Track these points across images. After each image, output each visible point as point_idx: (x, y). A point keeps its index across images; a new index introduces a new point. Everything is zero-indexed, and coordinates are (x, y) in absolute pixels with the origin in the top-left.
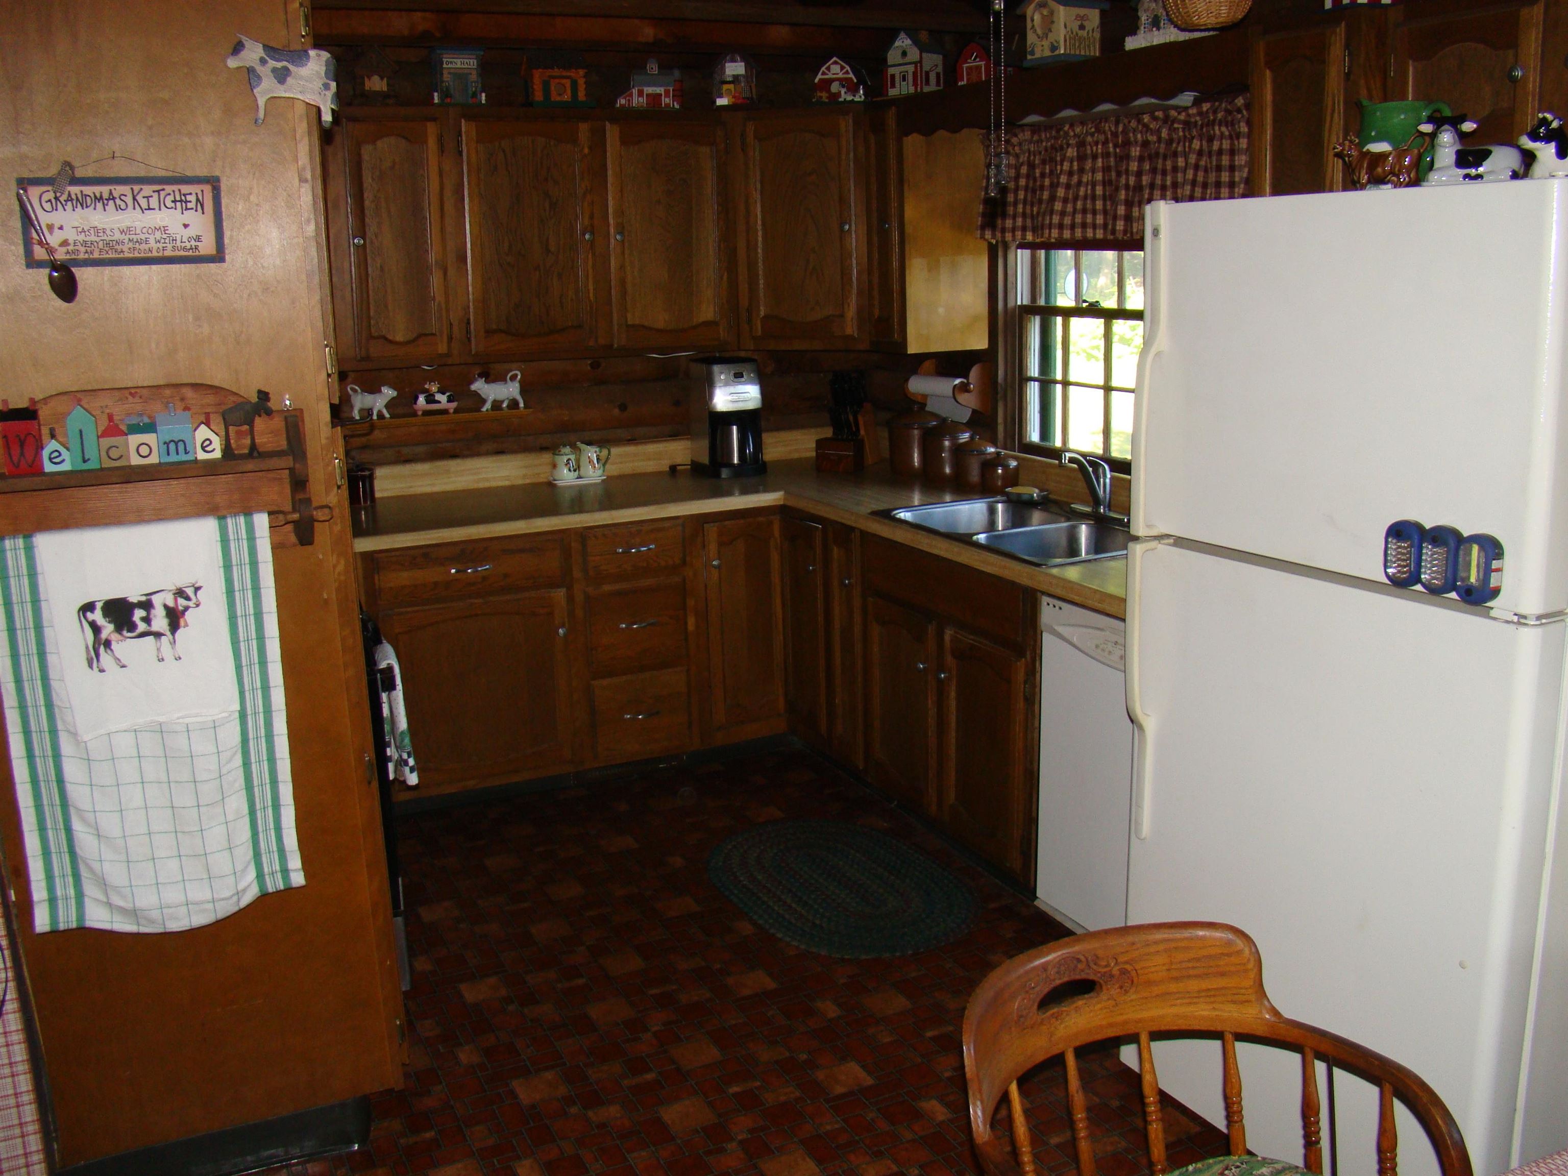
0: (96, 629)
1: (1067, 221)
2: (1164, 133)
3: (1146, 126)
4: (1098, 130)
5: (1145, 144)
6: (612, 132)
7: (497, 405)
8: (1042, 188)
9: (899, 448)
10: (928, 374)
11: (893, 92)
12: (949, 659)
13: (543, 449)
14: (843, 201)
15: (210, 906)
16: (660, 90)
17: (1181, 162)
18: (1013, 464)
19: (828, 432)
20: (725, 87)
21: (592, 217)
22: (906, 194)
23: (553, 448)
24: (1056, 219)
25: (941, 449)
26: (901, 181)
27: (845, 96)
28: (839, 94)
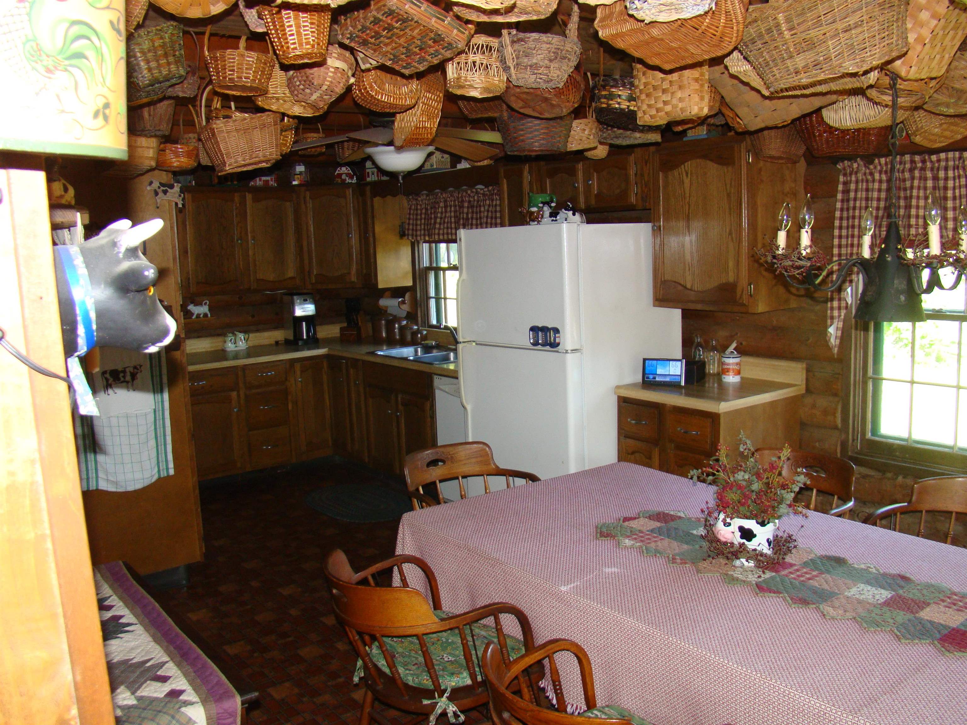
0: (107, 380)
1: (441, 232)
2: (476, 198)
3: (469, 195)
4: (451, 196)
5: (469, 202)
6: (249, 197)
7: (198, 316)
8: (431, 218)
9: (376, 330)
10: (387, 297)
11: (368, 179)
12: (401, 407)
13: (219, 335)
14: (348, 224)
15: (142, 481)
16: (268, 178)
17: (482, 209)
18: (425, 332)
19: (345, 325)
20: (296, 176)
21: (241, 233)
22: (376, 222)
23: (224, 335)
24: (437, 231)
25: (394, 328)
26: (373, 217)
27: (348, 181)
28: (345, 180)
